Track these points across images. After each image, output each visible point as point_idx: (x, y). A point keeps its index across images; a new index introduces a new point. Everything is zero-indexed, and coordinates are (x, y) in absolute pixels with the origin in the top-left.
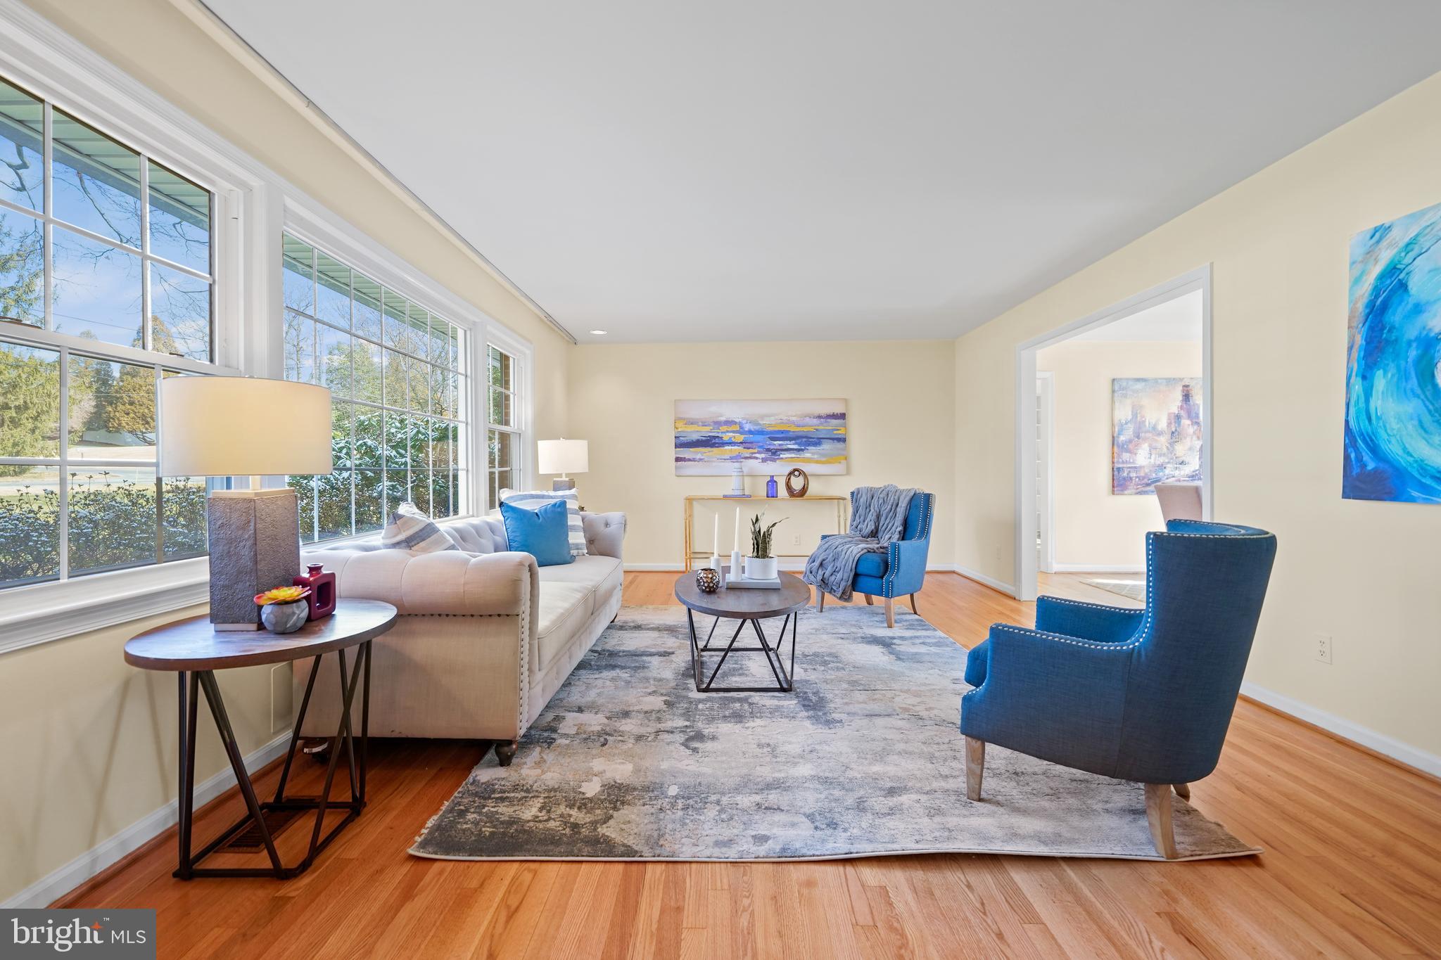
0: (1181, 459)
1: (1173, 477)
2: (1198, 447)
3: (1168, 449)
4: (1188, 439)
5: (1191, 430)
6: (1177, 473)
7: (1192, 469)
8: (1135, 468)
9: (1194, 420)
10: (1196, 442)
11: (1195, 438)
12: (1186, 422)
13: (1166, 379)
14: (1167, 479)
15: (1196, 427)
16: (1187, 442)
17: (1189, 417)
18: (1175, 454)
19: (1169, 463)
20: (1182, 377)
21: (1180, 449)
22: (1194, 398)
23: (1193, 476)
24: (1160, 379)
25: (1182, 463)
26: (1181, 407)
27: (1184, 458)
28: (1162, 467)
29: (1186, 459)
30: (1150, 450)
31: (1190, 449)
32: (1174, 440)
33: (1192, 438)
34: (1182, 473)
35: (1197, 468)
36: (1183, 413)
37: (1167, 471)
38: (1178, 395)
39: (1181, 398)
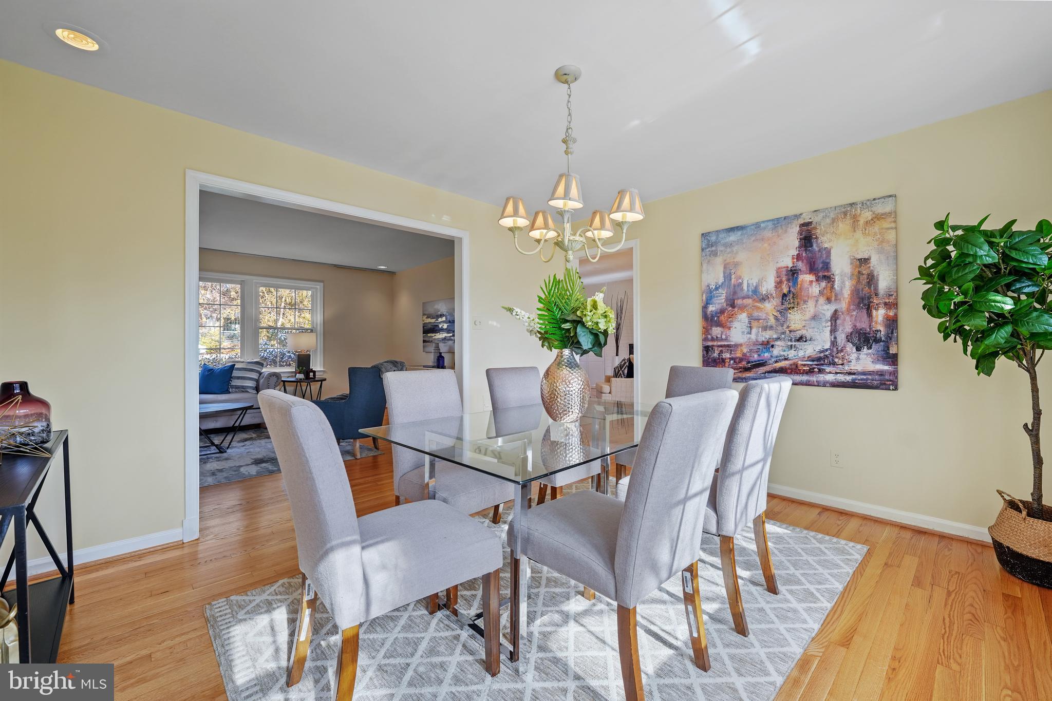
0: (798, 334)
1: (786, 359)
2: (829, 314)
3: (776, 318)
4: (811, 304)
5: (815, 289)
6: (791, 354)
7: (818, 348)
8: (728, 346)
9: (821, 274)
10: (826, 307)
11: (822, 300)
12: (806, 278)
13: (773, 220)
14: (776, 362)
15: (823, 284)
16: (810, 308)
17: (812, 269)
18: (788, 327)
19: (778, 339)
20: (798, 213)
21: (796, 319)
22: (822, 239)
23: (819, 359)
24: (763, 222)
25: (800, 339)
26: (799, 257)
27: (804, 332)
28: (768, 345)
29: (807, 333)
30: (750, 323)
31: (815, 318)
32: (786, 305)
33: (817, 301)
34: (801, 354)
35: (827, 345)
36: (800, 265)
37: (776, 352)
38: (791, 240)
39: (797, 243)
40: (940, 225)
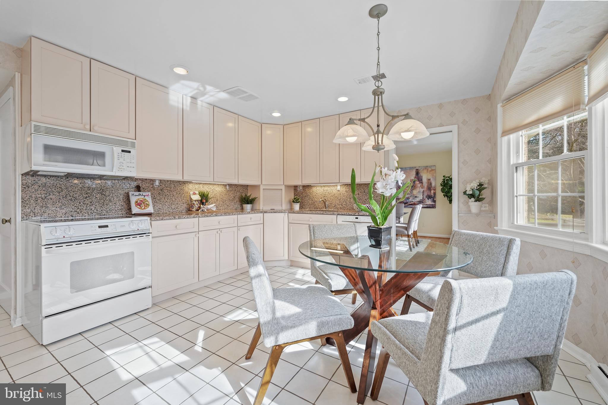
0: (415, 196)
1: (412, 202)
2: (422, 191)
3: (410, 192)
4: (418, 188)
5: (419, 185)
6: (414, 200)
7: (420, 199)
8: (398, 198)
9: (420, 182)
10: (421, 189)
11: (421, 188)
12: (417, 182)
13: (409, 167)
14: (410, 202)
15: (421, 184)
16: (418, 190)
17: (419, 181)
18: (413, 194)
19: (410, 197)
20: (415, 166)
21: (415, 192)
22: (421, 173)
23: (420, 202)
24: (407, 168)
25: (416, 197)
26: (415, 177)
27: (416, 195)
28: (408, 198)
29: (417, 196)
30: (404, 193)
31: (419, 192)
32: (413, 189)
33: (419, 188)
34: (416, 200)
35: (422, 199)
36: (416, 179)
37: (410, 200)
38: (414, 173)
39: (415, 174)
40: (444, 176)
